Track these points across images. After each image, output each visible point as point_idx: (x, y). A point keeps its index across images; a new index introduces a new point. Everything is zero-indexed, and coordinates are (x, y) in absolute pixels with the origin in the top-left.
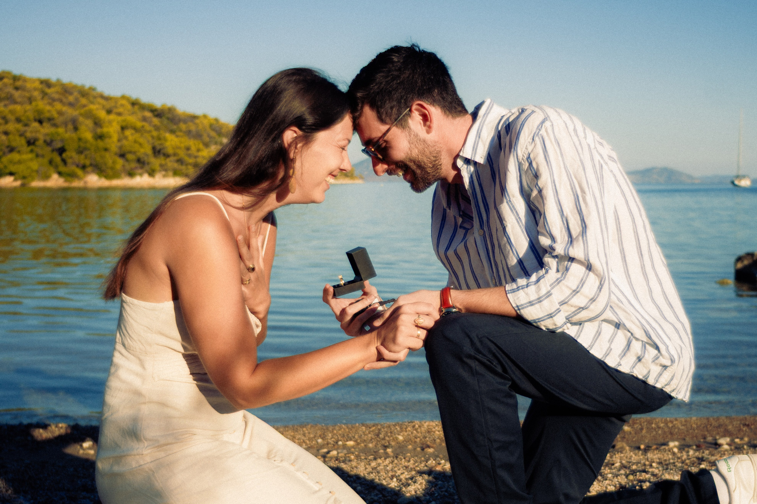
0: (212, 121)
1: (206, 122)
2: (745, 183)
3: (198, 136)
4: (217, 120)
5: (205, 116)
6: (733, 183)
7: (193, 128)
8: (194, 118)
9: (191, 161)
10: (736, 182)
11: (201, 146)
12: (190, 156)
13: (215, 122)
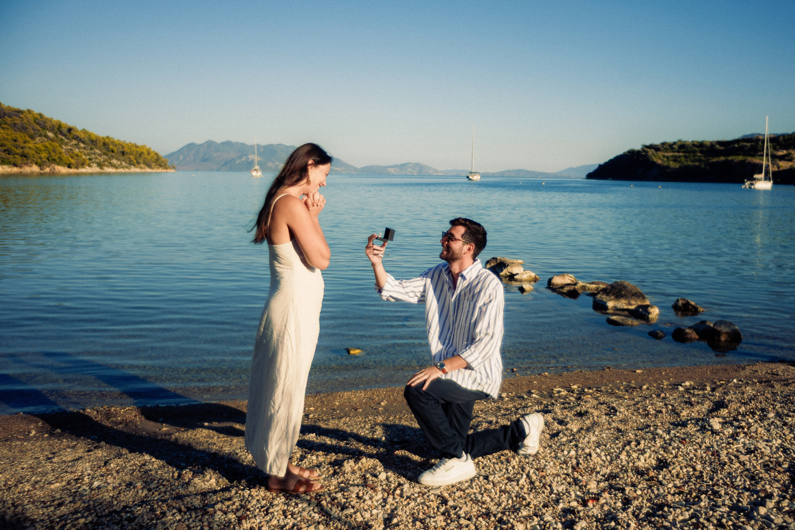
0: (36, 116)
1: (30, 116)
2: (476, 178)
3: (23, 129)
4: (41, 115)
5: (29, 111)
6: (468, 177)
7: (18, 122)
8: (19, 112)
9: (19, 151)
10: (470, 177)
11: (28, 138)
12: (16, 147)
13: (39, 117)
